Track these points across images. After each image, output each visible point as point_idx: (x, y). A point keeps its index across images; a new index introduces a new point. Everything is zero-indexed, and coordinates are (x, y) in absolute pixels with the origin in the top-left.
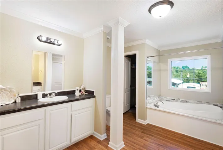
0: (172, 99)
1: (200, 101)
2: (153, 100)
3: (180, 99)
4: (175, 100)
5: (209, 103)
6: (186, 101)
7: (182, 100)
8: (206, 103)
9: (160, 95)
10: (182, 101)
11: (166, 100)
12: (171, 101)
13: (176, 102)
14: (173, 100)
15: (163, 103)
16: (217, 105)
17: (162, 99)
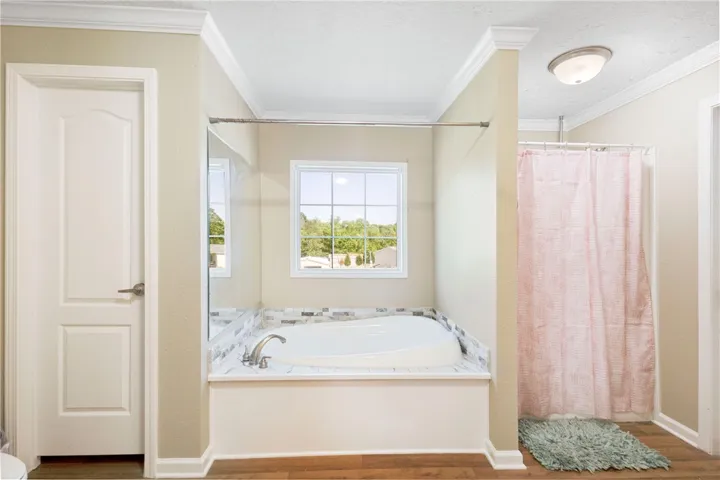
0: (303, 314)
1: (383, 308)
2: (237, 333)
3: (326, 310)
4: (312, 314)
5: (403, 310)
6: (347, 314)
7: (334, 314)
8: (398, 310)
9: (260, 305)
10: (336, 317)
11: (283, 322)
12: (301, 322)
13: (317, 321)
14: (305, 317)
15: (283, 340)
16: (420, 314)
17: (268, 318)
